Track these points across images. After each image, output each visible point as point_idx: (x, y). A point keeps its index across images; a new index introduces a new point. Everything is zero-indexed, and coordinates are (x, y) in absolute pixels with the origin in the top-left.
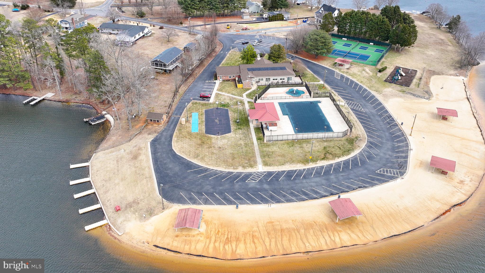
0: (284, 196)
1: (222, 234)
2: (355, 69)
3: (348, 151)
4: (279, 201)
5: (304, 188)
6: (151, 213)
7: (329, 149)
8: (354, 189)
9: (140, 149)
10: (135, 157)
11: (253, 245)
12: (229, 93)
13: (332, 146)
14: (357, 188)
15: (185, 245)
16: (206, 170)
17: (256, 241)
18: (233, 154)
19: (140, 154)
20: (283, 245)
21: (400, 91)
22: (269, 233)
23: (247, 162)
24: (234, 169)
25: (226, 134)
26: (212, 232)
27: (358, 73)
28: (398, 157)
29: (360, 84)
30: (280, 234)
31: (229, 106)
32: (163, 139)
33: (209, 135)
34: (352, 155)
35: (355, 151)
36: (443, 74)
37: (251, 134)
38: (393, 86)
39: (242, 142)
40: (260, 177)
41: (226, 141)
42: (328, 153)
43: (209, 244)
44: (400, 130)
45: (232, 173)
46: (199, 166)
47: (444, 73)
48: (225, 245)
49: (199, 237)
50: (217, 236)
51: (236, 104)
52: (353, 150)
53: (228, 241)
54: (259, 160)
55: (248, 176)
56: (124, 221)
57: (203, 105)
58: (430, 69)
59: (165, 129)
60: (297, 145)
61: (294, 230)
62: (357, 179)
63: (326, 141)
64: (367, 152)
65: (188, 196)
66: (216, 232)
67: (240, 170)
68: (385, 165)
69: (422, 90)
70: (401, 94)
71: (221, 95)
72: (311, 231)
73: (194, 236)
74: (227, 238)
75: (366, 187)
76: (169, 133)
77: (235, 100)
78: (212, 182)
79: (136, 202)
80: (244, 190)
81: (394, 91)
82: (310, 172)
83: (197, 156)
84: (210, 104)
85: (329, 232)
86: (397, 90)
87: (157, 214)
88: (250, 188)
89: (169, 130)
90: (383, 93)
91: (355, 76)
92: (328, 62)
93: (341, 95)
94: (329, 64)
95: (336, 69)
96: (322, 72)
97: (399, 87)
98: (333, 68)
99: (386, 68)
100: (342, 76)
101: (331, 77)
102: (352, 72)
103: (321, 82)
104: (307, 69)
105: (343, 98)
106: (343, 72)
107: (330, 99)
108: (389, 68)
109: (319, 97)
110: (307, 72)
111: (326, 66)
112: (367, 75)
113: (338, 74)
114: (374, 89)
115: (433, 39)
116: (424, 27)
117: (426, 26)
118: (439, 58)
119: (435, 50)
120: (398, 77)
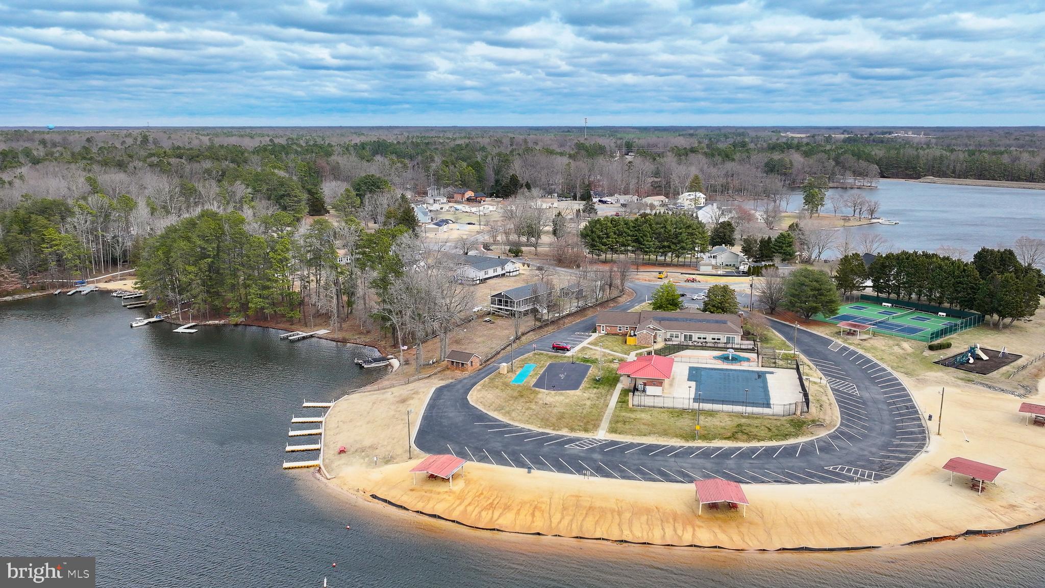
0: (622, 471)
1: (485, 498)
2: (879, 343)
3: (786, 436)
4: (608, 475)
5: (665, 467)
6: (388, 460)
7: (746, 428)
8: (763, 482)
9: (417, 393)
10: (404, 401)
11: (529, 518)
12: (607, 348)
13: (755, 425)
14: (770, 482)
15: (419, 501)
16: (508, 425)
17: (537, 514)
18: (563, 413)
19: (413, 398)
20: (581, 526)
21: (962, 379)
22: (564, 508)
23: (582, 424)
24: (554, 429)
25: (568, 391)
26: (470, 493)
27: (882, 347)
28: (888, 457)
29: (876, 361)
30: (584, 512)
31: (595, 362)
32: (459, 386)
33: (537, 389)
34: (791, 441)
35: (800, 438)
37: (611, 395)
38: (949, 371)
39: (588, 403)
40: (592, 445)
41: (564, 398)
42: (742, 432)
43: (458, 506)
44: (921, 426)
45: (548, 434)
46: (497, 420)
48: (482, 510)
49: (446, 496)
50: (476, 498)
51: (612, 361)
52: (796, 435)
53: (491, 506)
54: (605, 424)
55: (571, 441)
56: (344, 464)
57: (551, 357)
59: (470, 377)
60: (687, 416)
61: (612, 511)
62: (779, 471)
63: (748, 417)
64: (825, 442)
65: (457, 449)
66: (477, 494)
67: (565, 432)
68: (850, 463)
69: (1016, 383)
70: (960, 382)
71: (591, 349)
72: (644, 518)
73: (439, 493)
74: (491, 504)
75: (789, 483)
76: (473, 381)
77: (611, 358)
78: (506, 440)
79: (373, 447)
80: (554, 455)
81: (946, 377)
82: (689, 451)
83: (499, 409)
84: (565, 357)
85: (676, 525)
86: (955, 377)
87: (397, 463)
88: (567, 454)
89: (476, 377)
90: (920, 377)
91: (873, 351)
92: (828, 329)
93: (823, 370)
94: (827, 332)
95: (838, 338)
96: (807, 339)
97: (961, 374)
98: (833, 336)
99: (948, 346)
100: (845, 349)
101: (820, 348)
102: (869, 345)
103: (792, 352)
104: (777, 333)
105: (825, 375)
106: (850, 344)
107: (795, 372)
108: (958, 347)
109: (775, 367)
110: (773, 337)
111: (821, 332)
112: (901, 352)
113: (837, 345)
114: (903, 370)
120: (969, 359)
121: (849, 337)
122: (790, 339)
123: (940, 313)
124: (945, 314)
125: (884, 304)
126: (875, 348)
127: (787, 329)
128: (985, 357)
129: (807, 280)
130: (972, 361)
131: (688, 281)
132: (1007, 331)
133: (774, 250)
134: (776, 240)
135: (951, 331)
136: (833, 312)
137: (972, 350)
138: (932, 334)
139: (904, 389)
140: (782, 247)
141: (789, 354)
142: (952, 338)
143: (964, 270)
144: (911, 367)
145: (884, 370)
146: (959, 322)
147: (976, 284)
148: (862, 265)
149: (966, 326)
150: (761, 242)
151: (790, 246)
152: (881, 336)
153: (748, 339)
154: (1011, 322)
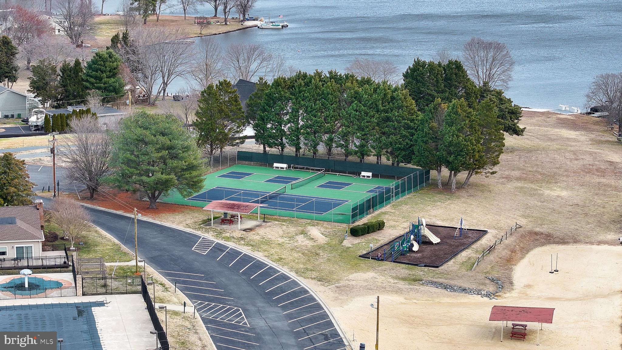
2: (274, 232)
21: (404, 279)
27: (279, 239)
29: (271, 264)
36: (576, 241)
38: (384, 267)
47: (582, 238)
58: (538, 229)
69: (481, 277)
70: (402, 285)
81: (380, 279)
86: (393, 278)
90: (342, 283)
91: (265, 247)
92: (188, 216)
93: (187, 289)
94: (188, 222)
95: (207, 231)
96: (155, 238)
97: (402, 270)
98: (199, 229)
99: (379, 226)
100: (219, 248)
101: (178, 251)
102: (257, 238)
103: (133, 263)
104: (104, 233)
105: (190, 297)
106: (228, 239)
107: (139, 298)
108: (393, 227)
109: (106, 293)
110: (99, 240)
111: (178, 224)
112: (309, 243)
113: (206, 243)
114: (314, 275)
115: (581, 163)
116: (575, 140)
117: (583, 138)
118: (581, 203)
119: (577, 187)
120: (412, 245)
121: (225, 227)
122: (127, 240)
123: (363, 173)
124: (370, 174)
125: (276, 165)
126: (268, 242)
127: (120, 224)
128: (435, 239)
129: (148, 133)
130: (416, 248)
132: (463, 193)
133: (88, 84)
134: (90, 67)
135: (381, 202)
136: (195, 184)
137: (415, 230)
138: (354, 209)
139: (318, 307)
140: (100, 79)
141: (129, 268)
142: (385, 213)
143: (393, 98)
144: (327, 267)
145: (284, 277)
146: (392, 184)
147: (412, 121)
148: (236, 101)
149: (403, 191)
150: (64, 70)
151: (114, 75)
152: (276, 220)
153: (55, 248)
154: (468, 178)
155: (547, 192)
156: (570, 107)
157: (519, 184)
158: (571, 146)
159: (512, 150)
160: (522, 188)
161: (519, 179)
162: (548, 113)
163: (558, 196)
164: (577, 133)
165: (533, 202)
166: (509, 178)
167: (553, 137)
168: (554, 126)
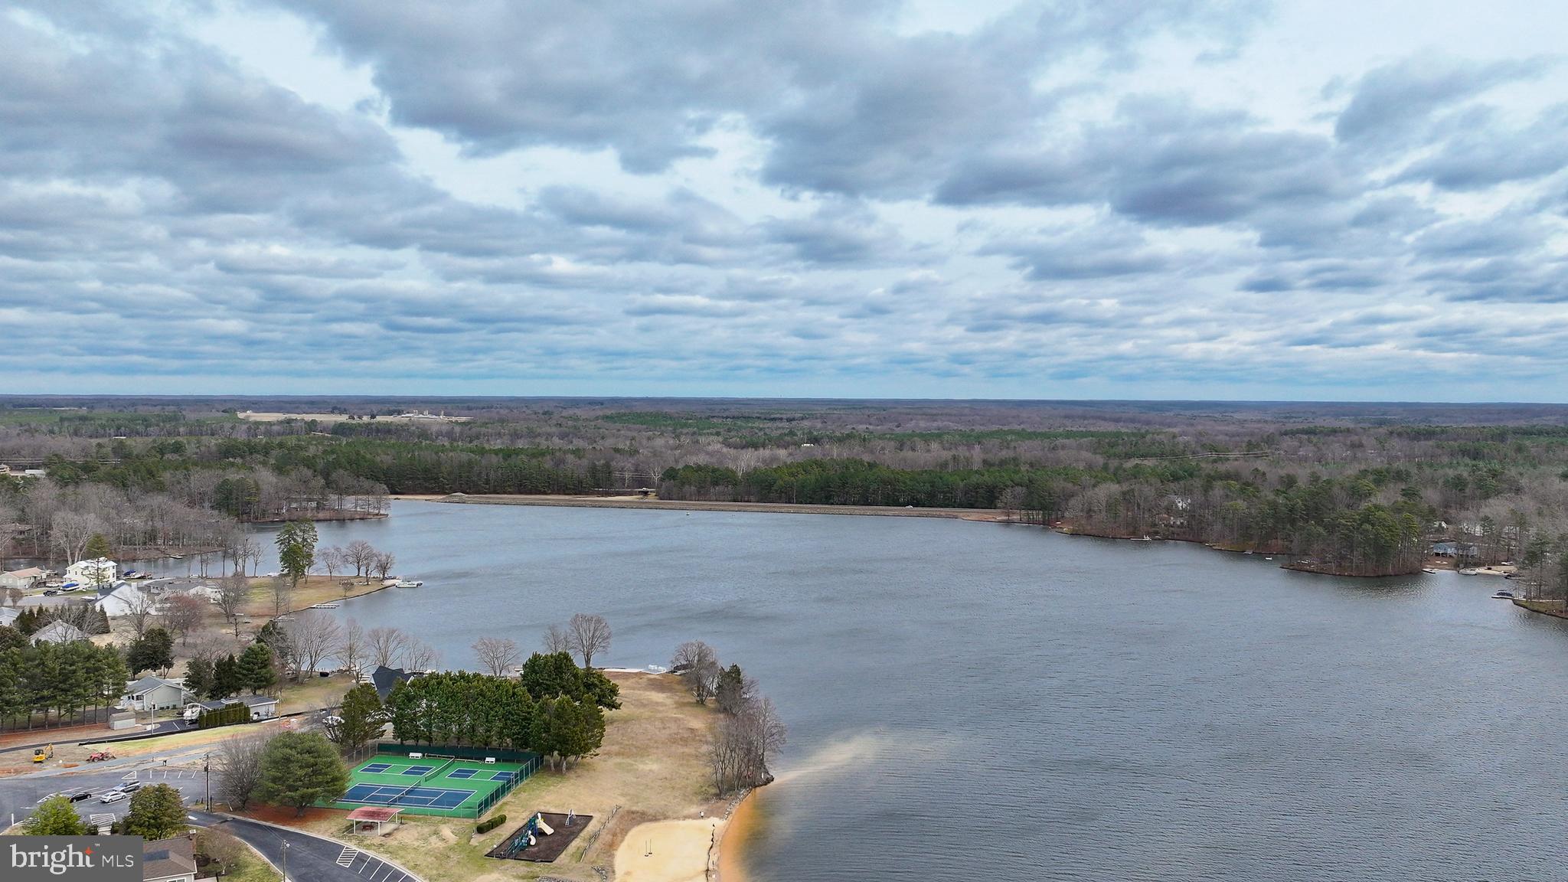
2: (410, 835)
21: (523, 878)
27: (414, 843)
36: (666, 818)
38: (506, 866)
47: (670, 813)
58: (634, 808)
69: (587, 867)
81: (503, 879)
86: (514, 877)
92: (333, 823)
94: (333, 830)
97: (521, 868)
99: (502, 820)
101: (324, 865)
104: (255, 850)
108: (514, 819)
111: (324, 834)
112: (441, 845)
115: (667, 732)
116: (663, 705)
117: (669, 702)
118: (669, 776)
119: (665, 759)
120: (530, 839)
121: (366, 833)
123: (487, 759)
124: (493, 759)
125: (411, 754)
127: (271, 837)
128: (549, 830)
130: (533, 841)
131: (92, 760)
132: (572, 774)
134: (242, 660)
135: (503, 792)
137: (532, 821)
138: (480, 803)
140: (252, 670)
142: (507, 805)
143: (514, 694)
144: (457, 871)
146: (514, 769)
147: (529, 713)
149: (521, 778)
150: (218, 665)
151: (265, 666)
152: (412, 820)
154: (575, 760)
155: (641, 767)
156: (658, 667)
157: (618, 760)
158: (660, 712)
159: (612, 722)
160: (620, 764)
161: (618, 754)
162: (640, 673)
163: (650, 770)
164: (664, 695)
165: (630, 778)
166: (609, 754)
167: (645, 702)
168: (645, 689)
